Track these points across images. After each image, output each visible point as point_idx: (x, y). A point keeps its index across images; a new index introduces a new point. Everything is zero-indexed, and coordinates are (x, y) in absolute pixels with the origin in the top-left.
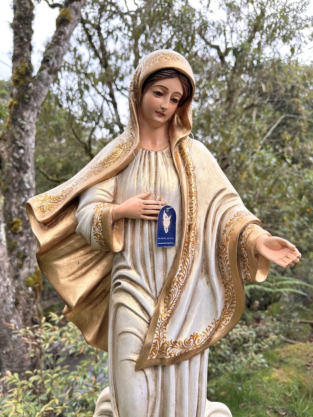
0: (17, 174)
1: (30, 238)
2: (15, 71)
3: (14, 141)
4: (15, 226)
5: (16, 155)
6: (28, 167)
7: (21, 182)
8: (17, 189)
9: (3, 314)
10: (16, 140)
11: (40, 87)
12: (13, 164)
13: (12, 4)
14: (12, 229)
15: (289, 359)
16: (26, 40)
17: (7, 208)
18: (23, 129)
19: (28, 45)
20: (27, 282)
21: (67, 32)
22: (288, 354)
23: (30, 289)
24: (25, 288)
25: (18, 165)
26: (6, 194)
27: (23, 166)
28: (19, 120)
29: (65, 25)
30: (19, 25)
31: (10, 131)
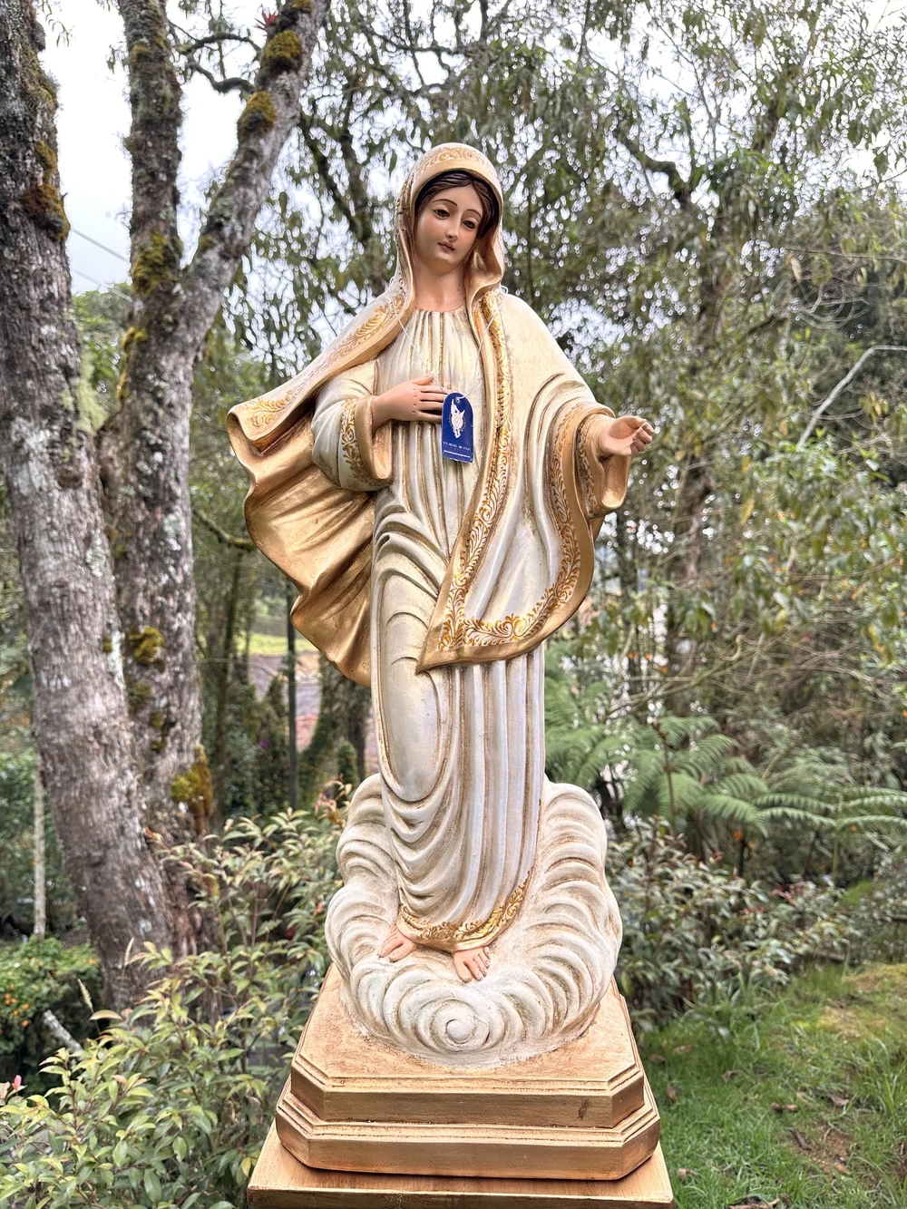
0: (147, 513)
1: (181, 677)
2: (138, 256)
3: (138, 432)
4: (143, 646)
5: (142, 466)
6: (174, 498)
7: (159, 535)
8: (148, 553)
9: (118, 862)
10: (145, 429)
11: (201, 293)
12: (136, 489)
13: (128, 90)
14: (138, 653)
16: (163, 177)
17: (123, 602)
18: (160, 402)
19: (170, 190)
20: (174, 788)
21: (267, 152)
23: (182, 806)
24: (171, 804)
25: (149, 493)
26: (121, 565)
27: (161, 494)
28: (150, 377)
29: (260, 135)
31: (129, 406)
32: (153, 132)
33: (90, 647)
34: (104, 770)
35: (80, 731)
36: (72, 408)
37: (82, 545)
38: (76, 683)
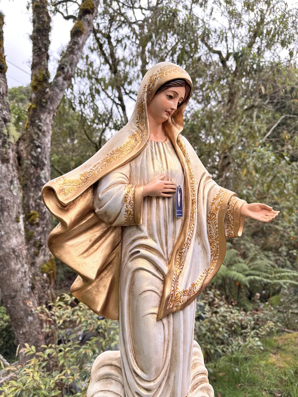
0: (35, 170)
1: (45, 229)
2: (34, 78)
3: (32, 141)
4: (32, 218)
5: (33, 153)
6: (44, 165)
7: (39, 178)
8: (35, 184)
9: (21, 297)
10: (34, 140)
11: (56, 92)
12: (31, 162)
13: (32, 18)
14: (30, 220)
15: (287, 347)
16: (43, 50)
17: (25, 202)
18: (40, 130)
19: (46, 54)
20: (42, 269)
21: (81, 42)
22: (286, 342)
23: (45, 275)
24: (41, 274)
25: (35, 163)
26: (25, 188)
27: (40, 163)
28: (37, 121)
29: (78, 36)
30: (38, 37)
31: (29, 132)
32: (40, 34)
33: (12, 221)
34: (16, 264)
35: (7, 251)
36: (6, 134)
37: (9, 184)
38: (6, 233)
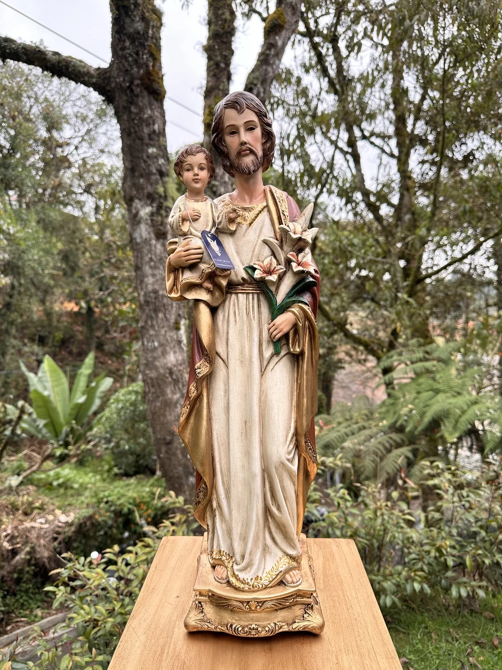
2: (207, 111)
13: (207, 18)
16: (222, 65)
19: (226, 73)
21: (280, 43)
29: (276, 34)
30: (214, 46)
32: (218, 41)
33: (169, 326)
34: (174, 393)
35: (162, 371)
36: (163, 194)
38: (161, 345)
